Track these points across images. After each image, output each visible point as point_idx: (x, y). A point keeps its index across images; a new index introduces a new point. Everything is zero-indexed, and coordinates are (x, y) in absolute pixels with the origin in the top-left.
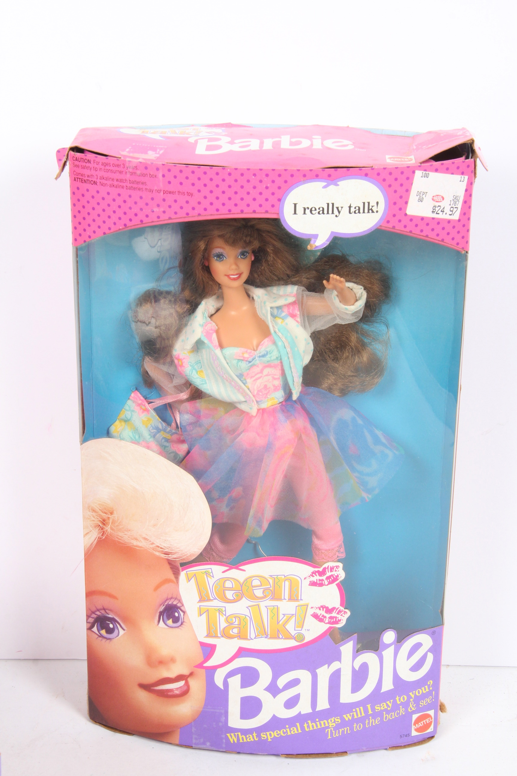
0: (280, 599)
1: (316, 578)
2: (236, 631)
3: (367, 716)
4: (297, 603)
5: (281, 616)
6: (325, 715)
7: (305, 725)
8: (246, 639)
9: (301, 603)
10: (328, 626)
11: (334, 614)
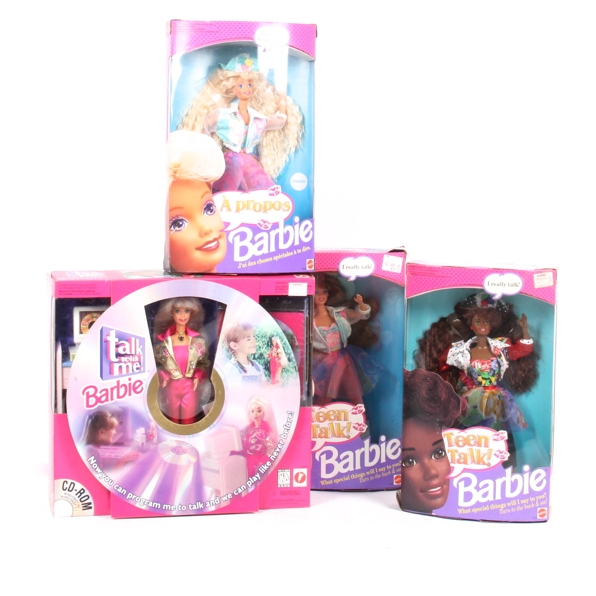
0: (340, 420)
1: (354, 411)
2: (324, 434)
3: (376, 473)
4: (347, 422)
5: (341, 428)
6: (359, 472)
7: (351, 476)
8: (328, 438)
9: (349, 421)
10: (359, 432)
11: (361, 427)
